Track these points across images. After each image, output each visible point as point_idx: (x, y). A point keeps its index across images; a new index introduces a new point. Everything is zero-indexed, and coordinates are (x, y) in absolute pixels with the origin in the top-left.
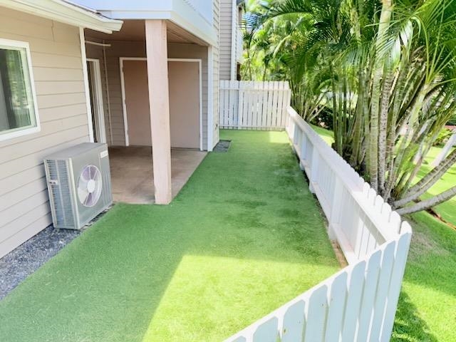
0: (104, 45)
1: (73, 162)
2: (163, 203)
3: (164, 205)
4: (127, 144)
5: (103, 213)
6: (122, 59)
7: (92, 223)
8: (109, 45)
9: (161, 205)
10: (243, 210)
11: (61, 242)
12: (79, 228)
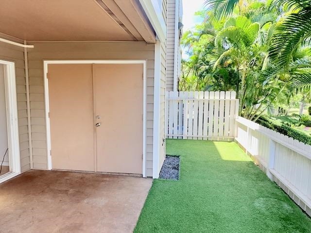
0: (26, 46)
4: (50, 168)
6: (46, 63)
8: (32, 46)
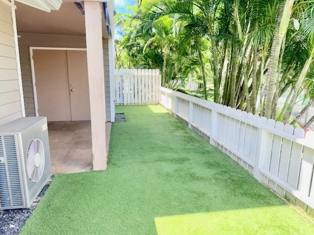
1: (22, 136)
2: (100, 169)
3: (103, 171)
5: (47, 186)
6: (31, 49)
7: (39, 198)
9: (100, 171)
10: (176, 166)
11: (11, 226)
12: (29, 206)
